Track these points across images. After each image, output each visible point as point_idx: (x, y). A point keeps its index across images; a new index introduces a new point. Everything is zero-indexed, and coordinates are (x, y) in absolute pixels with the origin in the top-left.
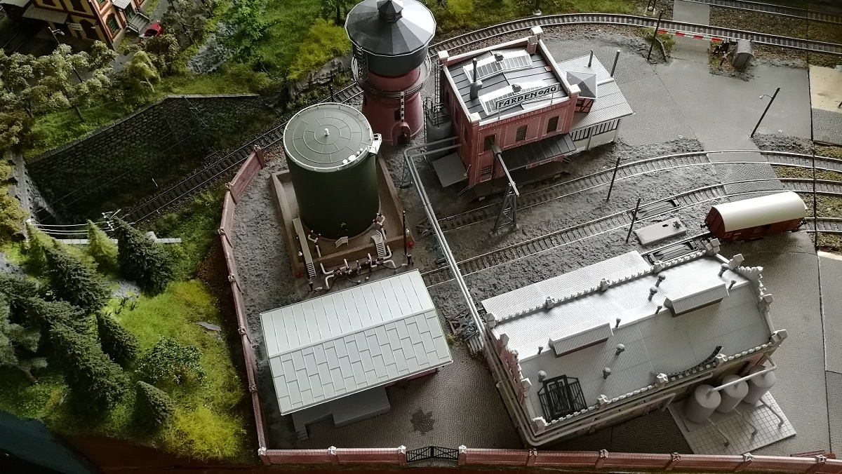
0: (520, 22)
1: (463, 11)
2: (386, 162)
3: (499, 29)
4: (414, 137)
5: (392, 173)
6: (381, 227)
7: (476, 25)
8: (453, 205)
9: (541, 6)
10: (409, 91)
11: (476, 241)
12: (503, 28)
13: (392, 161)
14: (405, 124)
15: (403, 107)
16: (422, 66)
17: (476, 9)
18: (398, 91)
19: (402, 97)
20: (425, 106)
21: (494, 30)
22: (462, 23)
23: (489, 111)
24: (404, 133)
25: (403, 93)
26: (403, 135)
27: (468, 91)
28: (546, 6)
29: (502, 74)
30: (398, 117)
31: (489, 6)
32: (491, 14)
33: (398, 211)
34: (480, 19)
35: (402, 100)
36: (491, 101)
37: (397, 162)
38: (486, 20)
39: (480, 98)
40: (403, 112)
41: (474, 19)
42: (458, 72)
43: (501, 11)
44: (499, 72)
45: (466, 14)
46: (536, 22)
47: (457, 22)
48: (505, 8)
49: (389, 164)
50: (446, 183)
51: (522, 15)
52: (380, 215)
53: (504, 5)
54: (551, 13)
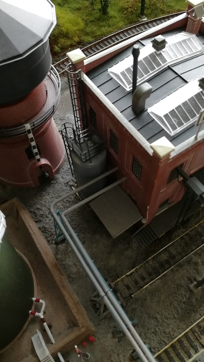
0: (131, 29)
1: (75, 28)
2: (30, 212)
3: (113, 39)
4: (58, 171)
5: (41, 226)
6: (43, 321)
7: (91, 39)
8: (129, 252)
9: (145, 12)
10: (37, 120)
11: (176, 304)
12: (117, 37)
13: (38, 209)
14: (44, 161)
15: (33, 144)
16: (46, 82)
17: (86, 25)
18: (22, 124)
19: (29, 131)
20: (65, 137)
21: (109, 40)
22: (76, 39)
23: (174, 128)
24: (44, 173)
25: (28, 126)
26: (43, 176)
27: (128, 102)
28: (149, 11)
29: (169, 68)
30: (31, 156)
31: (98, 20)
32: (102, 26)
33: (61, 288)
34: (92, 32)
35: (31, 136)
36: (172, 112)
37: (44, 209)
38: (98, 33)
39: (150, 110)
40: (36, 151)
41: (87, 34)
42: (102, 78)
43: (110, 22)
44: (164, 66)
45: (79, 30)
46: (146, 26)
47: (72, 39)
48: (114, 20)
49: (35, 213)
50: (115, 232)
51: (131, 23)
52: (38, 301)
53: (112, 17)
54: (156, 16)
